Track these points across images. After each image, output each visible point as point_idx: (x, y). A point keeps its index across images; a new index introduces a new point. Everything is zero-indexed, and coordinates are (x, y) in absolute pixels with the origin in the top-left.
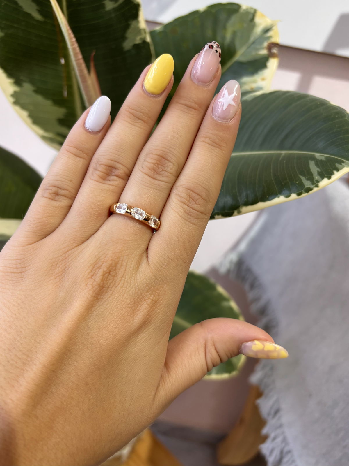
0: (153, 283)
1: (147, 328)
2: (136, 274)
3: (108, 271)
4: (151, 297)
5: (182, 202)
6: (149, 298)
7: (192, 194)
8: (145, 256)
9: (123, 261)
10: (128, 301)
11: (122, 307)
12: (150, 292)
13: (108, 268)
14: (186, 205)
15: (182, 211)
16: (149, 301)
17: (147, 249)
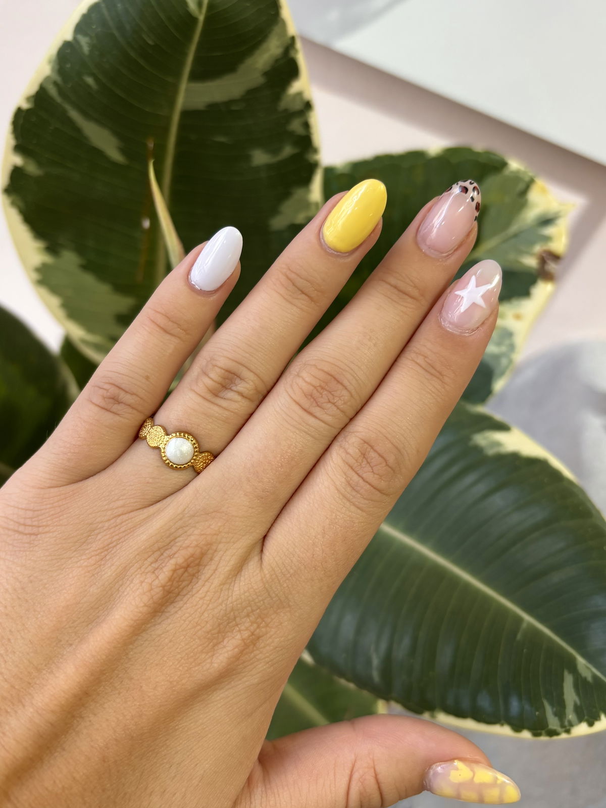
0: (262, 602)
1: (233, 682)
2: (234, 580)
3: (184, 565)
4: (252, 628)
5: (347, 463)
6: (247, 629)
7: (369, 452)
8: (258, 549)
9: (216, 551)
10: (208, 625)
11: (194, 634)
12: (251, 618)
13: (186, 560)
14: (353, 470)
15: (343, 480)
16: (246, 634)
17: (265, 537)
